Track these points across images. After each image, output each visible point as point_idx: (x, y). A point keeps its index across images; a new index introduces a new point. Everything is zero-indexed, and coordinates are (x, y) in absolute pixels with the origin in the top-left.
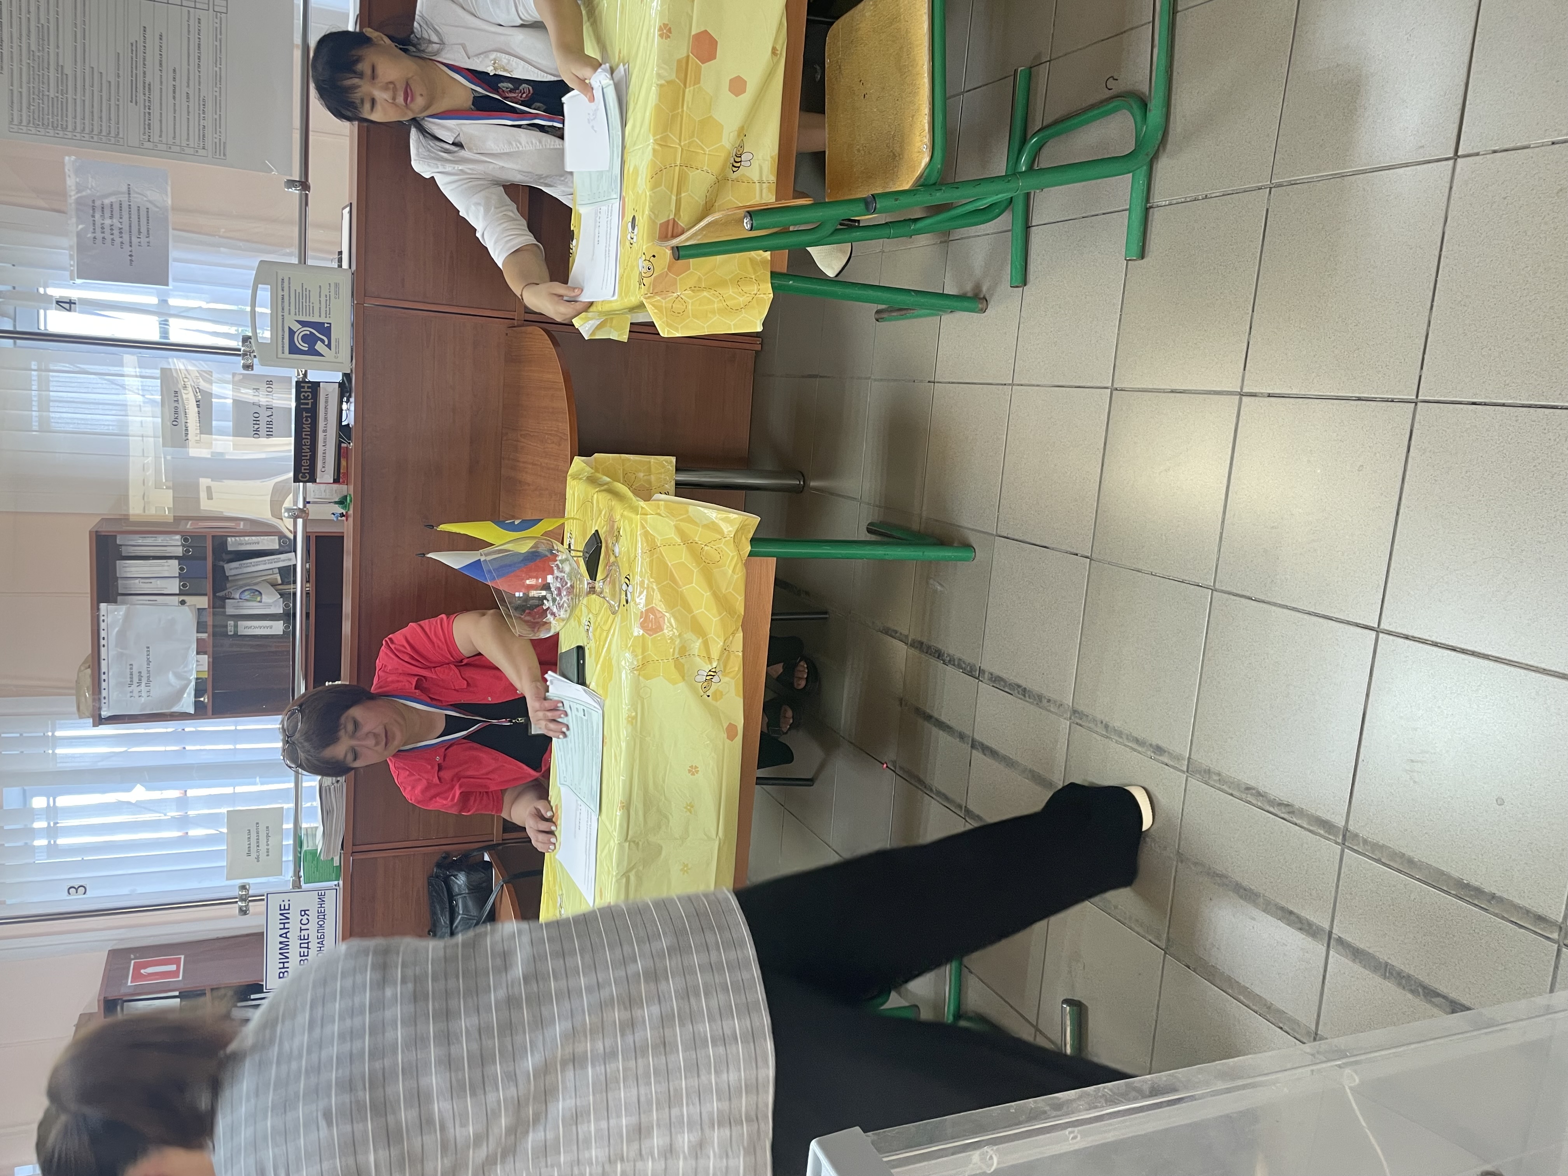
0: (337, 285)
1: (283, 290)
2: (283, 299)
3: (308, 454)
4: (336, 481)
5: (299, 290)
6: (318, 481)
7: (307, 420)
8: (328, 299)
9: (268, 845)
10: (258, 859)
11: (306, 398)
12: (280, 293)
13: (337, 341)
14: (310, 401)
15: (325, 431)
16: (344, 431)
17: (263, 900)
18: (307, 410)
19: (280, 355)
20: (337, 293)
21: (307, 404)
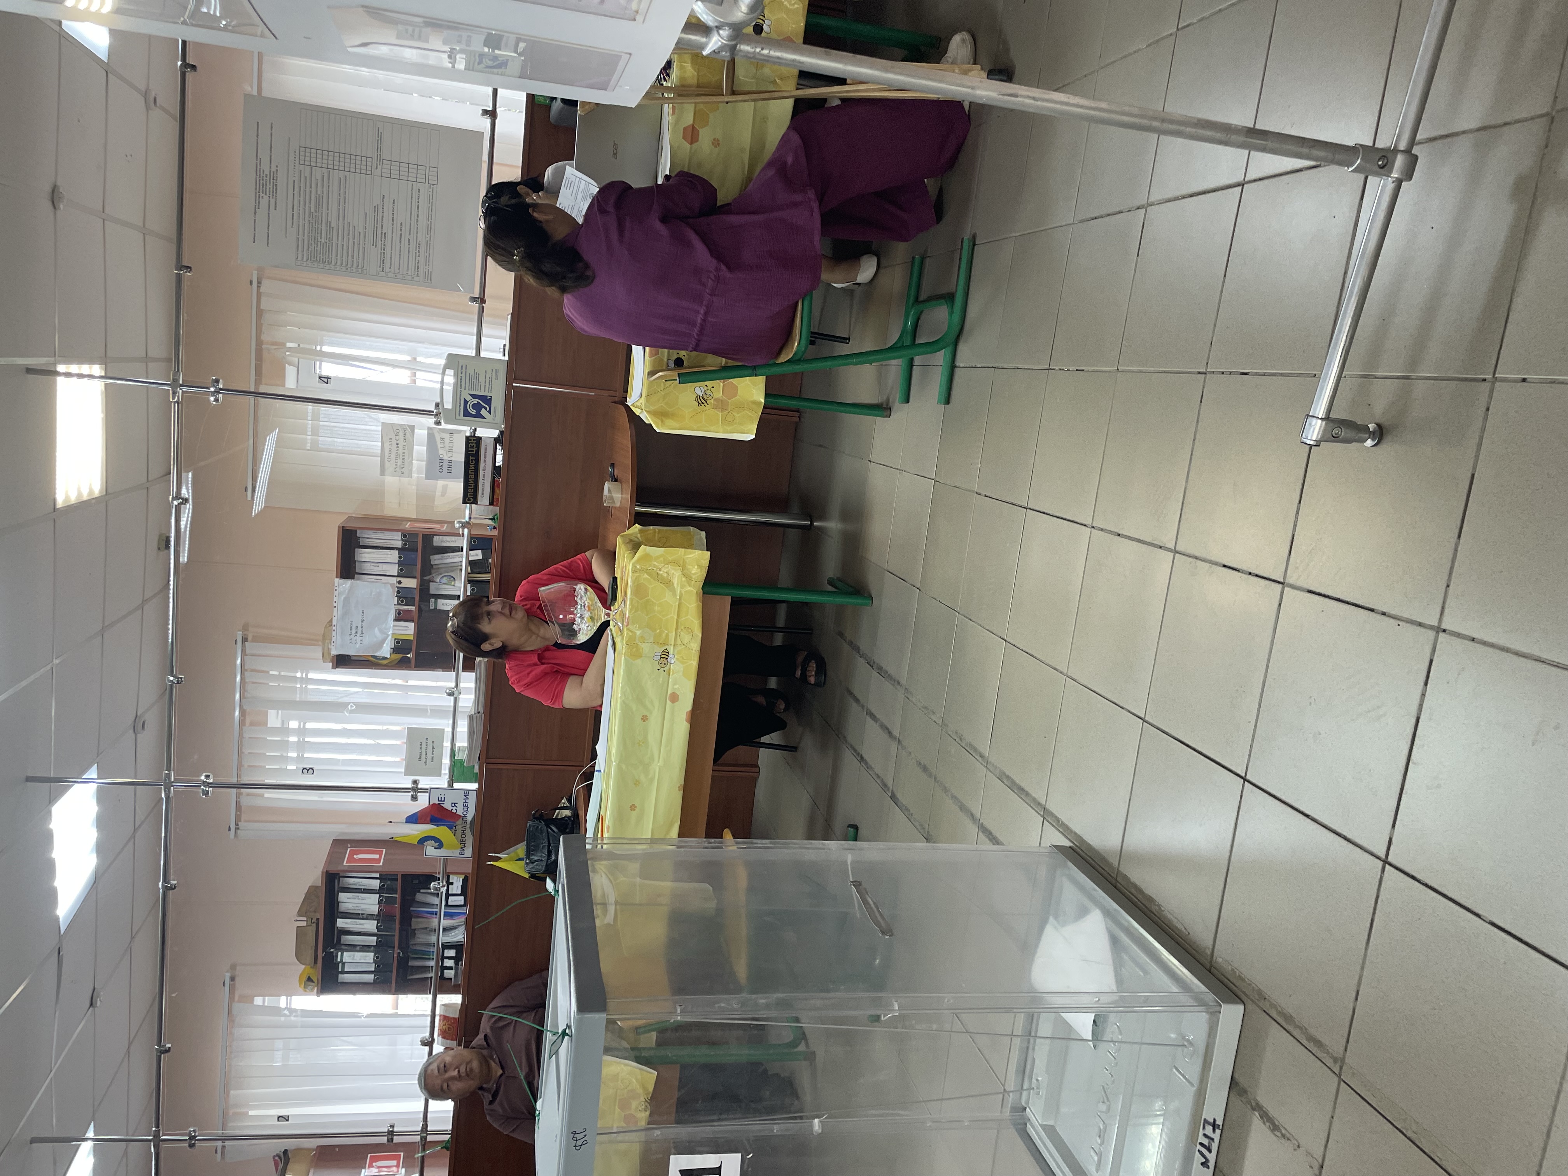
0: (497, 371)
1: (461, 373)
2: (461, 379)
3: (473, 485)
4: (491, 504)
5: (472, 373)
6: (478, 503)
7: (472, 462)
8: (491, 379)
9: (433, 754)
10: (426, 763)
11: (472, 447)
12: (460, 375)
13: (495, 408)
14: (475, 449)
15: (484, 470)
16: (496, 470)
17: (427, 792)
18: (473, 455)
19: (458, 417)
20: (497, 375)
21: (473, 451)
